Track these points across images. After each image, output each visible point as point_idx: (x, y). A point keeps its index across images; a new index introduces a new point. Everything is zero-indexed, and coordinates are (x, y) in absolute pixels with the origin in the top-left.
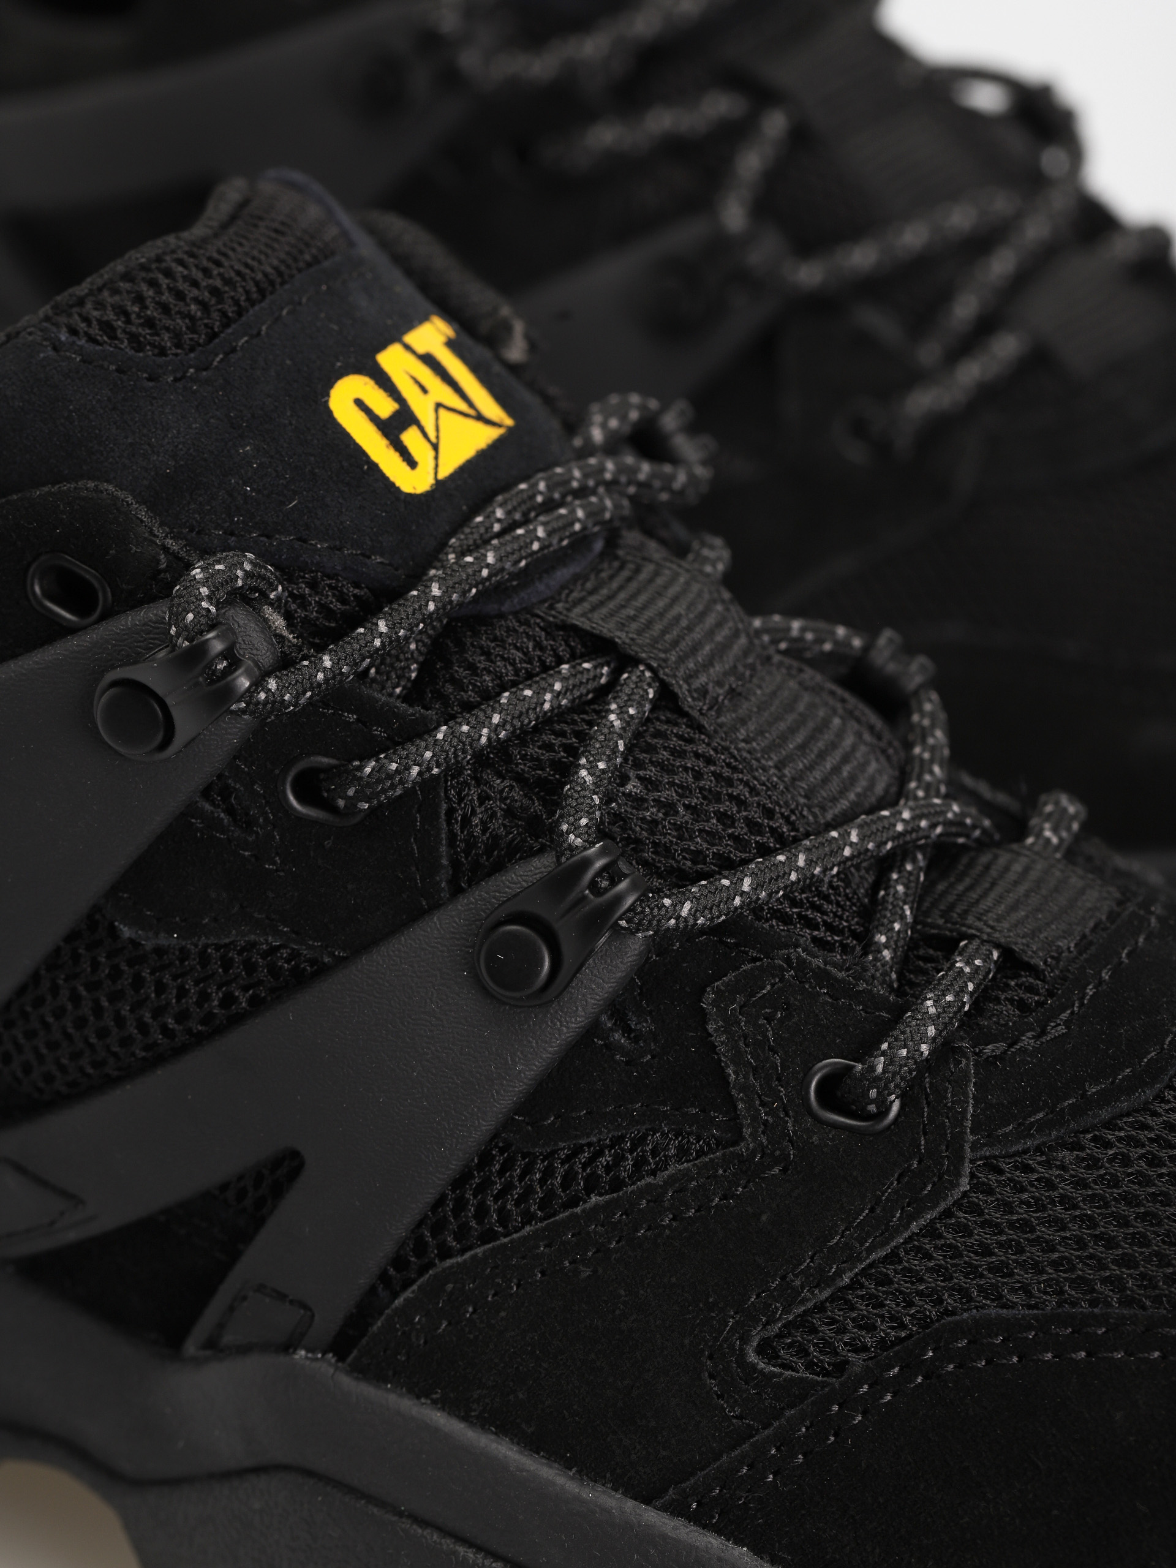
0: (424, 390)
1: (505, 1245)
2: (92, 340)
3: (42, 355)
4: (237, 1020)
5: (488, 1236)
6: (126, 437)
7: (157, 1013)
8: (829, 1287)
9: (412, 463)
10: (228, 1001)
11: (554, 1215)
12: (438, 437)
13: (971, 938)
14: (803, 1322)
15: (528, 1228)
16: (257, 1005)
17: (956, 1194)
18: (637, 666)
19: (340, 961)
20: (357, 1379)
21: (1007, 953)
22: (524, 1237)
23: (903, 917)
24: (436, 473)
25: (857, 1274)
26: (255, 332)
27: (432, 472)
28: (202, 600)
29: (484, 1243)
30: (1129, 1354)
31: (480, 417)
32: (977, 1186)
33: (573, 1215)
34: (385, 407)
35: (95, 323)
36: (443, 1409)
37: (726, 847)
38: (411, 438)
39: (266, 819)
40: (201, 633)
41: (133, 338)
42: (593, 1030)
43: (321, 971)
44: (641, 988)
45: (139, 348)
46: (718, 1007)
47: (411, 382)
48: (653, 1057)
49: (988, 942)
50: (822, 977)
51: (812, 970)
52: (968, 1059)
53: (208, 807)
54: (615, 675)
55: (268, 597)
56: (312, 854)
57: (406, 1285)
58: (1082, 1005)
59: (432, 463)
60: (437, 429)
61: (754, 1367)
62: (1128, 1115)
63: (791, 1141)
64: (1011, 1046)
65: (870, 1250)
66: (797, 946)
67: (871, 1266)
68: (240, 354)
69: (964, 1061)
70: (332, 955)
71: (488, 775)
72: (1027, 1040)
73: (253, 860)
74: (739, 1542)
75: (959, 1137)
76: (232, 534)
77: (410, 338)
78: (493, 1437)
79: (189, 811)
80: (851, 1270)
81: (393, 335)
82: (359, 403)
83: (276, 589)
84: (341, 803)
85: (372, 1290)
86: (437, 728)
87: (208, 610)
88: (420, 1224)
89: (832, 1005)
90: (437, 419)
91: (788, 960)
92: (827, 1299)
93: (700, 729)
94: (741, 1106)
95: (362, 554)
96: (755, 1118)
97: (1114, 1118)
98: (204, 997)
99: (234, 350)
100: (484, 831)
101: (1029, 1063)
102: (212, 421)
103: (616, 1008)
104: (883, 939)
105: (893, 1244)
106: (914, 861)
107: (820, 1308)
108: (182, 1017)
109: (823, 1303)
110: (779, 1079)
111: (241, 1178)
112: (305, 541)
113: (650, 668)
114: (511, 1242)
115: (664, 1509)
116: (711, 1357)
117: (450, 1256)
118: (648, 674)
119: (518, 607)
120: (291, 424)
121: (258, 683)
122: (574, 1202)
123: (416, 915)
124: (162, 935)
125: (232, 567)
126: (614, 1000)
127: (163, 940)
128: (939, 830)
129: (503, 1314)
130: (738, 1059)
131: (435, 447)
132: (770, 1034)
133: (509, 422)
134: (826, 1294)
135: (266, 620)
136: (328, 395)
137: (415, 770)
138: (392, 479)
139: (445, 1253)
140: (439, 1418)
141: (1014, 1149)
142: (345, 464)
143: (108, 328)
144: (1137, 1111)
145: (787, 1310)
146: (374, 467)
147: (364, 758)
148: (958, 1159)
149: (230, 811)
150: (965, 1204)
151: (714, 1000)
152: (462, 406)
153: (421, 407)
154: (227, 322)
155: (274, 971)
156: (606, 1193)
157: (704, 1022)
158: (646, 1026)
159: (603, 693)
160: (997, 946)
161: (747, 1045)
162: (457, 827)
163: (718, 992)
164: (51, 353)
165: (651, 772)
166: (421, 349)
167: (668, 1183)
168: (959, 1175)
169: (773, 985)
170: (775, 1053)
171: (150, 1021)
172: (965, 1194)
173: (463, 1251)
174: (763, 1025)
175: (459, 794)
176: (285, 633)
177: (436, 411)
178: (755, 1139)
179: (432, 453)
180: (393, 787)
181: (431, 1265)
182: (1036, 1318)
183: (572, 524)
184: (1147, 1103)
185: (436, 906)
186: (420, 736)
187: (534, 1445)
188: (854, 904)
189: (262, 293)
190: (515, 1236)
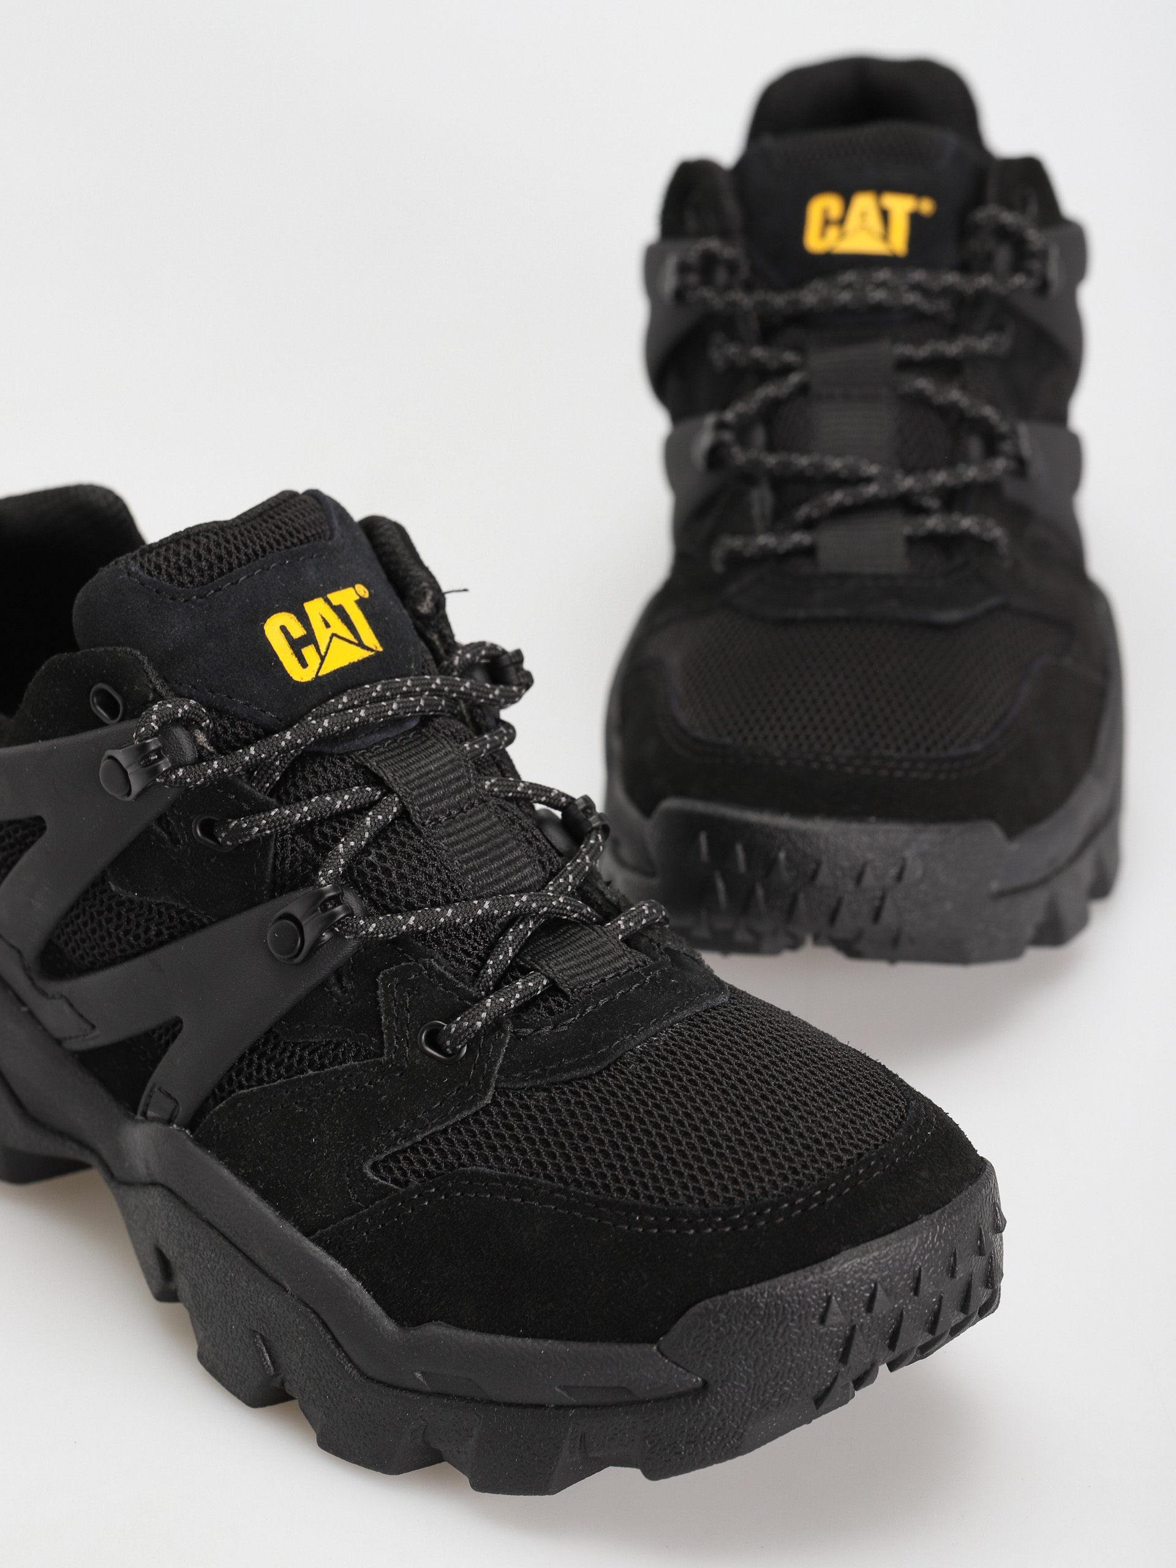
0: (327, 625)
1: (266, 1088)
2: (149, 573)
3: (121, 577)
4: (162, 944)
5: (260, 1081)
6: (153, 628)
7: (126, 933)
8: (410, 1140)
9: (304, 664)
10: (159, 933)
11: (291, 1077)
12: (326, 653)
13: (537, 970)
14: (394, 1157)
15: (279, 1081)
16: (173, 938)
17: (481, 1105)
18: (393, 794)
19: (211, 923)
20: (196, 1145)
21: (552, 981)
22: (275, 1086)
23: (507, 952)
24: (318, 673)
25: (426, 1137)
26: (234, 581)
27: (316, 671)
28: (152, 722)
29: (259, 1085)
30: (540, 1204)
31: (361, 644)
32: (495, 1102)
33: (299, 1078)
34: (297, 631)
35: (153, 564)
36: (228, 1168)
37: (414, 899)
38: (309, 652)
39: (184, 841)
40: (147, 738)
41: (169, 575)
42: (324, 983)
43: (203, 926)
44: (352, 965)
45: (171, 580)
46: (384, 982)
47: (321, 620)
48: (351, 1003)
49: (544, 974)
50: (441, 976)
51: (436, 972)
52: (506, 1034)
53: (159, 830)
54: (383, 795)
55: (200, 725)
56: (204, 864)
57: (223, 1099)
58: (581, 1016)
59: (318, 666)
60: (328, 648)
61: (366, 1174)
62: (580, 1079)
63: (406, 1060)
64: (534, 1032)
65: (433, 1125)
66: (432, 958)
67: (433, 1133)
68: (222, 592)
69: (503, 1035)
70: (208, 919)
71: (298, 838)
72: (546, 1030)
73: (177, 862)
74: (344, 1265)
75: (490, 1074)
76: (195, 688)
77: (330, 596)
78: (247, 1188)
79: (147, 831)
80: (422, 1133)
81: (321, 592)
82: (283, 629)
83: (205, 721)
84: (220, 840)
85: (207, 1100)
86: (273, 809)
87: (153, 728)
88: (231, 1068)
89: (443, 992)
90: (330, 641)
91: (424, 964)
92: (409, 1147)
93: (419, 833)
94: (385, 1036)
95: (261, 710)
96: (391, 1044)
97: (572, 1080)
98: (148, 930)
99: (220, 590)
100: (291, 868)
101: (539, 1042)
102: (197, 626)
103: (338, 973)
104: (491, 962)
105: (446, 1123)
106: (527, 924)
107: (404, 1151)
108: (137, 937)
109: (407, 1148)
110: (408, 1026)
111: (160, 1028)
112: (231, 698)
113: (399, 796)
114: (269, 1087)
115: (313, 1241)
116: (348, 1166)
117: (243, 1089)
118: (397, 799)
119: (342, 752)
120: (238, 634)
121: (173, 769)
122: (303, 1071)
123: (252, 904)
124: (130, 892)
125: (176, 707)
126: (338, 969)
127: (130, 894)
128: (575, 915)
129: (260, 1124)
130: (388, 1012)
131: (323, 658)
132: (408, 1001)
133: (380, 649)
134: (408, 1144)
135: (195, 738)
136: (265, 622)
137: (257, 829)
138: (289, 672)
139: (241, 1087)
140: (225, 1172)
141: (518, 1086)
142: (263, 660)
143: (158, 567)
144: (586, 1078)
145: (387, 1149)
146: (279, 664)
147: (234, 818)
148: (487, 1086)
149: (169, 834)
150: (486, 1110)
151: (382, 978)
152: (351, 637)
153: (322, 635)
154: (221, 573)
155: (182, 922)
156: (317, 1070)
157: (377, 989)
158: (350, 986)
159: (373, 804)
160: (548, 978)
161: (395, 1005)
162: (278, 863)
163: (385, 975)
164: (126, 576)
165: (384, 851)
166: (335, 603)
167: (344, 1071)
168: (485, 1094)
169: (416, 976)
170: (409, 1012)
171: (122, 937)
172: (488, 1105)
173: (248, 1087)
174: (406, 996)
175: (282, 845)
176: (206, 745)
177: (331, 639)
178: (388, 1056)
179: (320, 661)
180: (246, 836)
181: (234, 1091)
182: (501, 1176)
183: (416, 706)
184: (591, 1075)
185: (260, 903)
186: (264, 811)
187: (264, 1195)
188: (486, 942)
189: (249, 560)
190: (272, 1084)
